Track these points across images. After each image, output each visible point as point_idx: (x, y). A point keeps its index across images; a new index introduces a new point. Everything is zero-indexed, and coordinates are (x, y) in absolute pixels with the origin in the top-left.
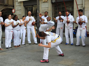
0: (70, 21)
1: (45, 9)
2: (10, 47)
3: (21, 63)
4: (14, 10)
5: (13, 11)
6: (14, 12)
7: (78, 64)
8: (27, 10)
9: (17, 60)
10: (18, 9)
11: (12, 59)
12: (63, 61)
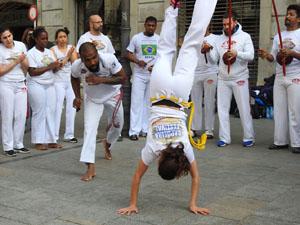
0: (239, 53)
1: (149, 9)
2: (22, 149)
3: (62, 207)
4: (36, 8)
5: (32, 13)
6: (36, 19)
7: (272, 215)
8: (85, 10)
9: (45, 195)
10: (49, 6)
11: (29, 192)
12: (217, 205)
